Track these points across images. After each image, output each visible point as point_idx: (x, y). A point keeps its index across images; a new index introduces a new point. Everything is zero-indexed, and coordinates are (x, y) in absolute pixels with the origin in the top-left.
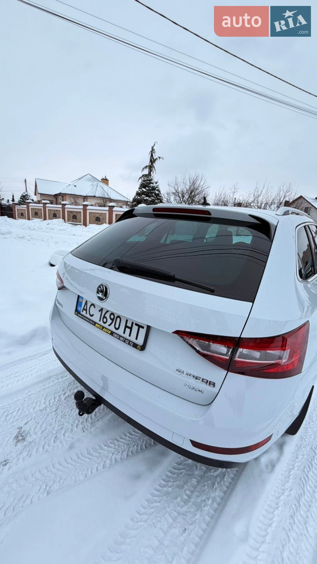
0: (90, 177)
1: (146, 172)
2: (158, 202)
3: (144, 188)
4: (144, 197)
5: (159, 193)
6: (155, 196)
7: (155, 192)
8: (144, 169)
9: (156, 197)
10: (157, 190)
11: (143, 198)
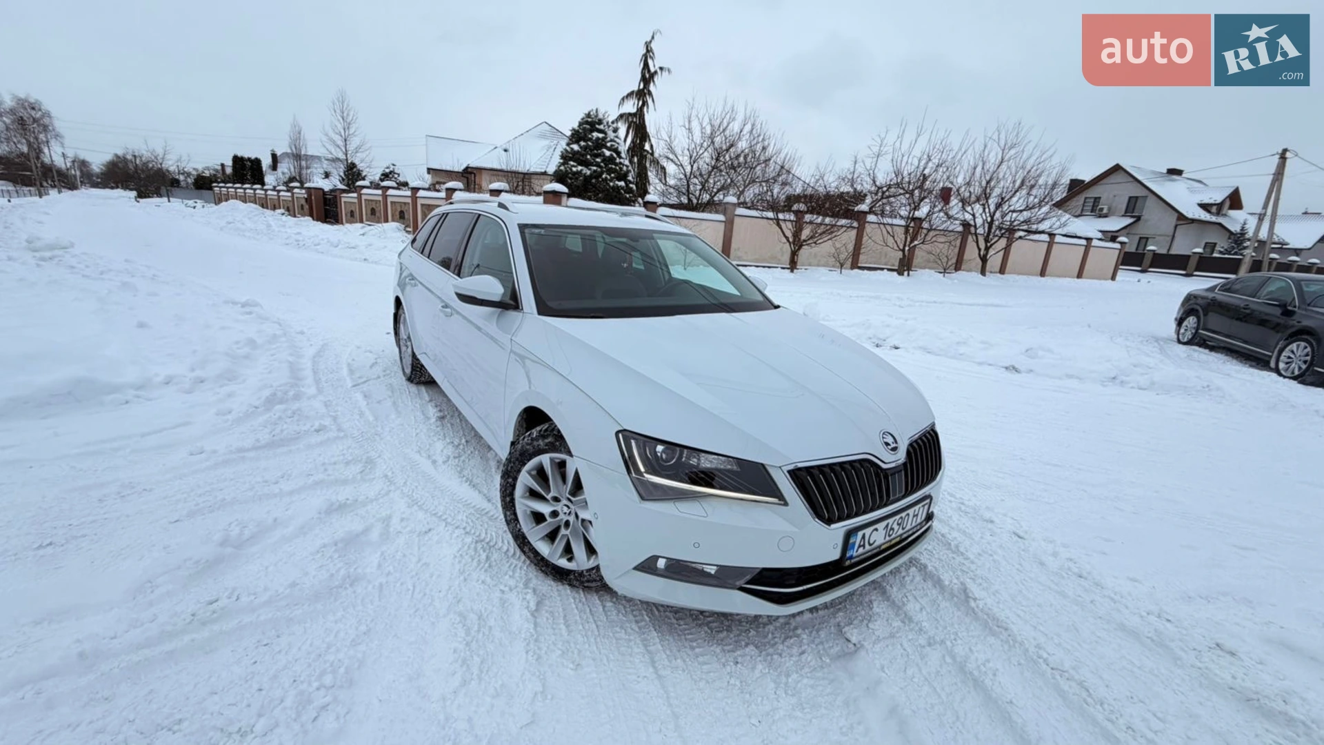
0: (548, 128)
1: (631, 107)
2: (609, 177)
3: (577, 142)
4: (573, 166)
5: (615, 155)
6: (602, 164)
7: (603, 152)
8: (625, 100)
9: (606, 165)
10: (609, 149)
11: (571, 170)
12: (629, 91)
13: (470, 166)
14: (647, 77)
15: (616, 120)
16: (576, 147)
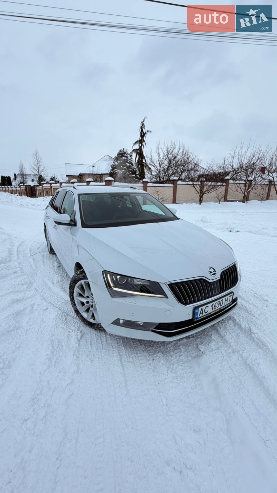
0: (108, 157)
1: (137, 147)
2: (129, 173)
3: (117, 162)
4: (116, 170)
5: (131, 165)
6: (126, 169)
7: (126, 164)
8: (135, 144)
9: (128, 169)
10: (128, 163)
11: (115, 172)
12: (136, 141)
13: (81, 173)
14: (143, 135)
15: (132, 152)
16: (116, 163)
